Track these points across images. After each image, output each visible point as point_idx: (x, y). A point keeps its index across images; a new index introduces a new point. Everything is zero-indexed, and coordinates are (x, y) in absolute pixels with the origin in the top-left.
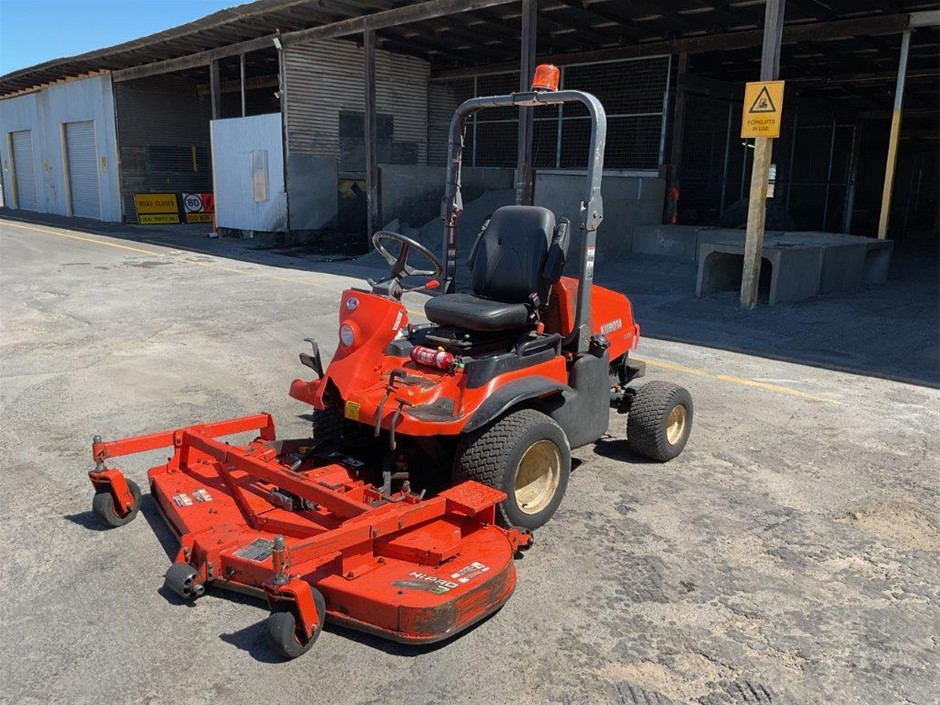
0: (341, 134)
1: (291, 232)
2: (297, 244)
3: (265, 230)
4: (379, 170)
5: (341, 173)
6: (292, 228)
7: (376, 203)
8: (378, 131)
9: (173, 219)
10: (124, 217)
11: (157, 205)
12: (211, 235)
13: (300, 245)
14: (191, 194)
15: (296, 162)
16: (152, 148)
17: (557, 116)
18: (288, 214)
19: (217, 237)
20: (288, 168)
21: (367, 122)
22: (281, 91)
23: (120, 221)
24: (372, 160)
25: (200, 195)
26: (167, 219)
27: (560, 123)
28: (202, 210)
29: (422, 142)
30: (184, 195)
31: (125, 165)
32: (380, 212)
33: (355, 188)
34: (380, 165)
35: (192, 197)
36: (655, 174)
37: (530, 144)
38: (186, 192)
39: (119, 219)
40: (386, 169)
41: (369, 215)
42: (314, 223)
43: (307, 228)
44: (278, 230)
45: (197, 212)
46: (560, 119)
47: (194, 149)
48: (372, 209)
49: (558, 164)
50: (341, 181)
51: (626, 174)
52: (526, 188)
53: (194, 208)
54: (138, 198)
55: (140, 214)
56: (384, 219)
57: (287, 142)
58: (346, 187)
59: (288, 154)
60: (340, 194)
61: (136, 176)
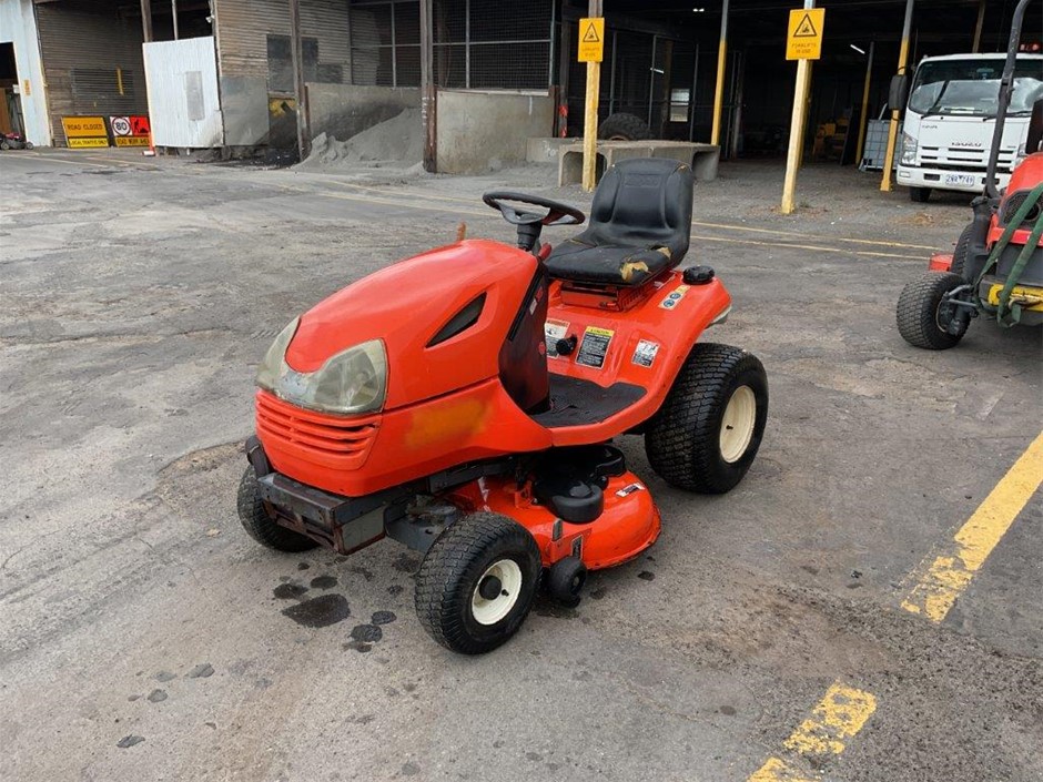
0: (269, 57)
1: (227, 147)
2: (232, 158)
3: (202, 146)
4: (306, 88)
5: (270, 93)
6: (228, 144)
7: (304, 118)
8: (303, 53)
9: (102, 142)
10: (53, 141)
11: (86, 128)
12: (146, 153)
13: (235, 159)
14: (120, 117)
15: (228, 83)
16: (77, 72)
17: (464, 40)
18: (223, 131)
19: (153, 155)
20: (222, 88)
21: (293, 44)
22: (213, 16)
23: (49, 145)
24: (299, 80)
25: (126, 118)
26: (97, 141)
27: (468, 48)
28: (131, 134)
29: (346, 63)
30: (112, 119)
31: (49, 88)
32: (308, 127)
33: (284, 106)
34: (307, 84)
35: (119, 121)
36: (546, 94)
37: (431, 65)
38: (113, 116)
39: (49, 143)
40: (312, 87)
41: (299, 129)
42: (248, 139)
43: (241, 144)
44: (215, 146)
45: (125, 136)
46: (468, 43)
47: (119, 72)
48: (302, 124)
49: (468, 85)
50: (271, 100)
51: (524, 93)
52: (429, 102)
53: (123, 132)
54: (66, 122)
55: (69, 138)
56: (312, 132)
57: (219, 64)
58: (276, 106)
59: (221, 75)
60: (271, 112)
61: (62, 99)
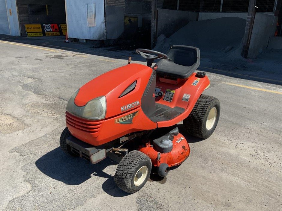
1: (107, 40)
3: (94, 39)
4: (157, 11)
5: (125, 14)
7: (155, 27)
9: (40, 34)
10: (21, 34)
11: (34, 28)
12: (67, 41)
15: (109, 9)
16: (30, 6)
18: (106, 32)
19: (68, 42)
25: (50, 25)
26: (38, 34)
30: (44, 25)
31: (20, 12)
32: (157, 30)
34: (158, 9)
35: (47, 25)
38: (44, 24)
39: (19, 35)
42: (115, 36)
43: (113, 38)
44: (101, 39)
47: (47, 6)
50: (125, 17)
53: (48, 30)
54: (26, 26)
55: (27, 33)
56: (158, 33)
59: (106, 5)
60: (124, 23)
61: (25, 17)
